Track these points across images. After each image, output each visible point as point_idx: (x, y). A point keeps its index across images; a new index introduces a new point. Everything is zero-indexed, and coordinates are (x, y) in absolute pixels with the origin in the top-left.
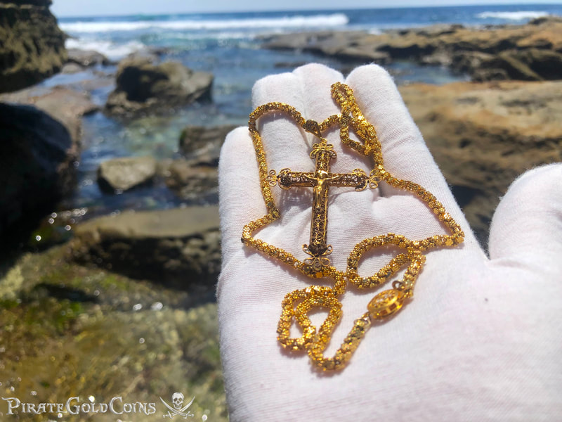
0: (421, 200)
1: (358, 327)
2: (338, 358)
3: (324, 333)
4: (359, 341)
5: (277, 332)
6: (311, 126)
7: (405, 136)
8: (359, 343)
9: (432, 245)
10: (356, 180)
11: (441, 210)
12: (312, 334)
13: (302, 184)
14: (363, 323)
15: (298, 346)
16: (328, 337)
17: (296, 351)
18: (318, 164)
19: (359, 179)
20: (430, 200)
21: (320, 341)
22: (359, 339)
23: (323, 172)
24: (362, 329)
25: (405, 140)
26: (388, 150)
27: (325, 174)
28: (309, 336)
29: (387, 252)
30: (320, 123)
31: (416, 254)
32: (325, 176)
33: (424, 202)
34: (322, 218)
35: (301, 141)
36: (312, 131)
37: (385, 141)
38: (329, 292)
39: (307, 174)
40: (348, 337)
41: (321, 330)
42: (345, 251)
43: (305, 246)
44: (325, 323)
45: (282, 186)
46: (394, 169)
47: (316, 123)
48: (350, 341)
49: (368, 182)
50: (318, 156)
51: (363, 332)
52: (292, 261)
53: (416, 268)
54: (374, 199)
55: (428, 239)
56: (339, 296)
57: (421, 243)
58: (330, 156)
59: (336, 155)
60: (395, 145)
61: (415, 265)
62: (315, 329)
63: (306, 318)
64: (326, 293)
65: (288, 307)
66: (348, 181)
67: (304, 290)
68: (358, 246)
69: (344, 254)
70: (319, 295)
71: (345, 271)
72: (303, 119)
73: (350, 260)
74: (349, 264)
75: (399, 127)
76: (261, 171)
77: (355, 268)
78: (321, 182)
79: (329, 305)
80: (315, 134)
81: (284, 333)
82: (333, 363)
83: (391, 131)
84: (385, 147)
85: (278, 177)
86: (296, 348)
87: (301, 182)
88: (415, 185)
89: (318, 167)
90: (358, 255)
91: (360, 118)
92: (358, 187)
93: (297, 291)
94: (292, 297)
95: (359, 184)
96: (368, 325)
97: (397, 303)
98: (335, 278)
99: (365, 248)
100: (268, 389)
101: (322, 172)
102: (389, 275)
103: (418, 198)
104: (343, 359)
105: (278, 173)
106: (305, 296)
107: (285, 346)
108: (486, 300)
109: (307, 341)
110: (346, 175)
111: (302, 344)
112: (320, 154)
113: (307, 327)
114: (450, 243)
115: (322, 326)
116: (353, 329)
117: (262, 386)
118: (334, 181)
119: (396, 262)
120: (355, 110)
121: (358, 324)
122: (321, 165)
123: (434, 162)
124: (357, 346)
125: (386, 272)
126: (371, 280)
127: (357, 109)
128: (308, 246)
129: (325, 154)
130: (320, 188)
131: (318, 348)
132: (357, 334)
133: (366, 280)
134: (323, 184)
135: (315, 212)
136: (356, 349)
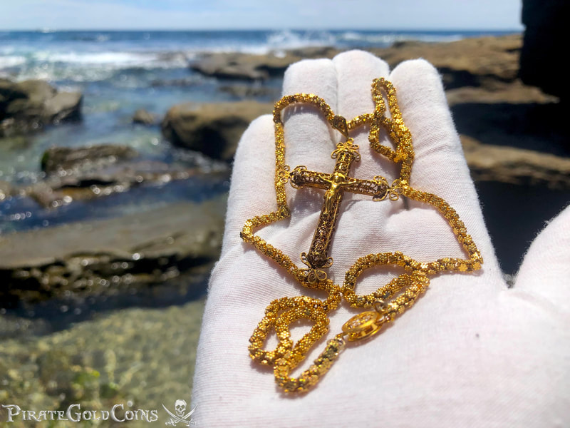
0: (443, 217)
1: (332, 347)
2: (301, 380)
3: (299, 350)
4: (330, 363)
5: (250, 340)
6: (338, 123)
7: (441, 143)
8: (332, 366)
9: (442, 268)
10: (376, 188)
11: (462, 230)
12: (286, 349)
13: (316, 185)
14: (337, 344)
15: (268, 360)
16: (302, 355)
17: (265, 365)
18: (338, 165)
19: (379, 188)
20: (452, 218)
21: (292, 358)
22: (330, 360)
23: (340, 175)
24: (335, 350)
25: (441, 148)
26: (420, 157)
27: (342, 178)
28: (281, 350)
29: (393, 271)
30: (348, 122)
31: (420, 276)
32: (342, 179)
33: (445, 219)
34: (328, 226)
35: (326, 137)
36: (340, 129)
37: (418, 147)
38: (319, 305)
39: (322, 175)
40: (319, 357)
41: (298, 345)
42: (346, 264)
43: (304, 254)
44: (303, 339)
45: (294, 184)
46: (422, 179)
47: (345, 120)
48: (321, 363)
49: (389, 192)
50: (339, 156)
51: (337, 354)
52: (289, 265)
53: (415, 292)
54: (394, 211)
55: (439, 261)
56: (328, 311)
57: (430, 266)
58: (353, 158)
59: (360, 158)
60: (428, 153)
61: (415, 288)
62: (292, 344)
63: (285, 330)
64: (316, 306)
65: (270, 314)
66: (366, 187)
67: (293, 299)
68: (360, 260)
69: (346, 267)
70: (309, 307)
71: (341, 286)
72: (331, 114)
73: (348, 274)
74: (347, 279)
75: (437, 133)
76: (277, 165)
77: (352, 284)
78: (335, 186)
79: (315, 319)
80: (342, 132)
81: (256, 344)
82: (295, 384)
83: (426, 138)
84: (417, 154)
85: (291, 174)
86: (265, 362)
87: (315, 182)
88: (438, 199)
89: (337, 169)
90: (359, 270)
91: (398, 121)
92: (376, 196)
93: (286, 298)
94: (278, 304)
95: (379, 193)
96: (343, 346)
97: (375, 327)
98: (329, 291)
99: (367, 264)
100: (226, 403)
101: (338, 175)
102: (387, 296)
103: (440, 214)
104: (308, 382)
105: (292, 170)
106: (294, 305)
107: (254, 357)
108: (477, 335)
109: (279, 356)
110: (365, 181)
111: (271, 358)
112: (343, 154)
113: (284, 340)
114: (463, 268)
115: (299, 342)
116: (326, 349)
117: (221, 397)
118: (352, 186)
119: (397, 282)
120: (394, 111)
121: (331, 344)
122: (340, 167)
123: (469, 176)
124: (328, 369)
125: (384, 292)
126: (366, 300)
127: (396, 111)
128: (307, 254)
129: (347, 156)
130: (332, 192)
131: (286, 364)
132: (330, 356)
133: (361, 298)
134: (338, 188)
135: (323, 218)
136: (327, 372)
